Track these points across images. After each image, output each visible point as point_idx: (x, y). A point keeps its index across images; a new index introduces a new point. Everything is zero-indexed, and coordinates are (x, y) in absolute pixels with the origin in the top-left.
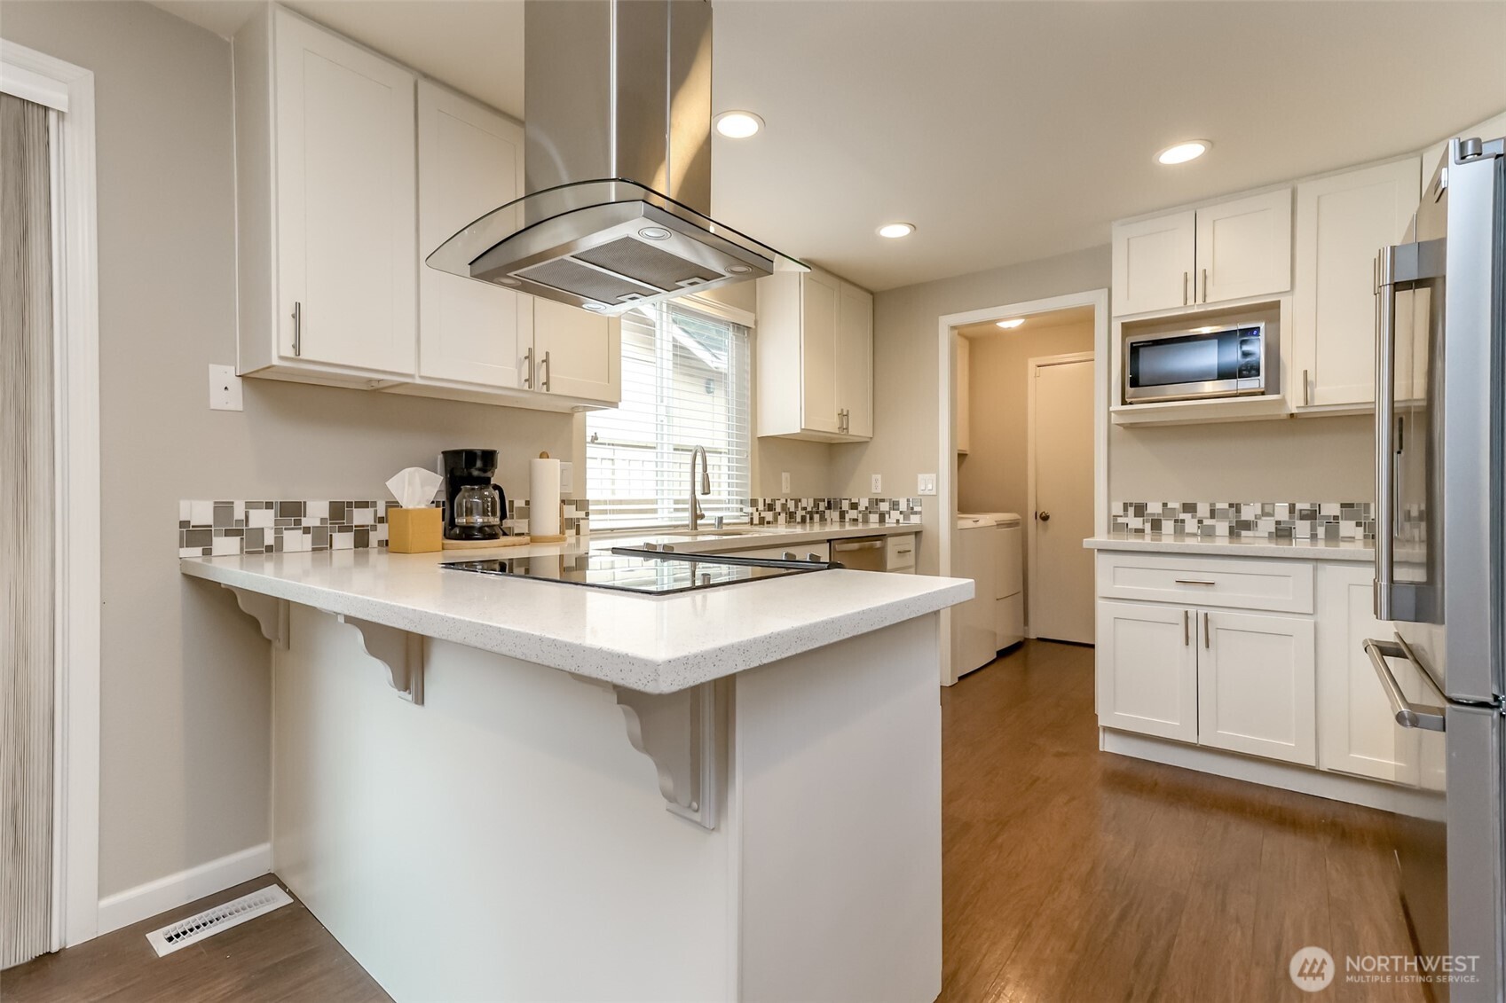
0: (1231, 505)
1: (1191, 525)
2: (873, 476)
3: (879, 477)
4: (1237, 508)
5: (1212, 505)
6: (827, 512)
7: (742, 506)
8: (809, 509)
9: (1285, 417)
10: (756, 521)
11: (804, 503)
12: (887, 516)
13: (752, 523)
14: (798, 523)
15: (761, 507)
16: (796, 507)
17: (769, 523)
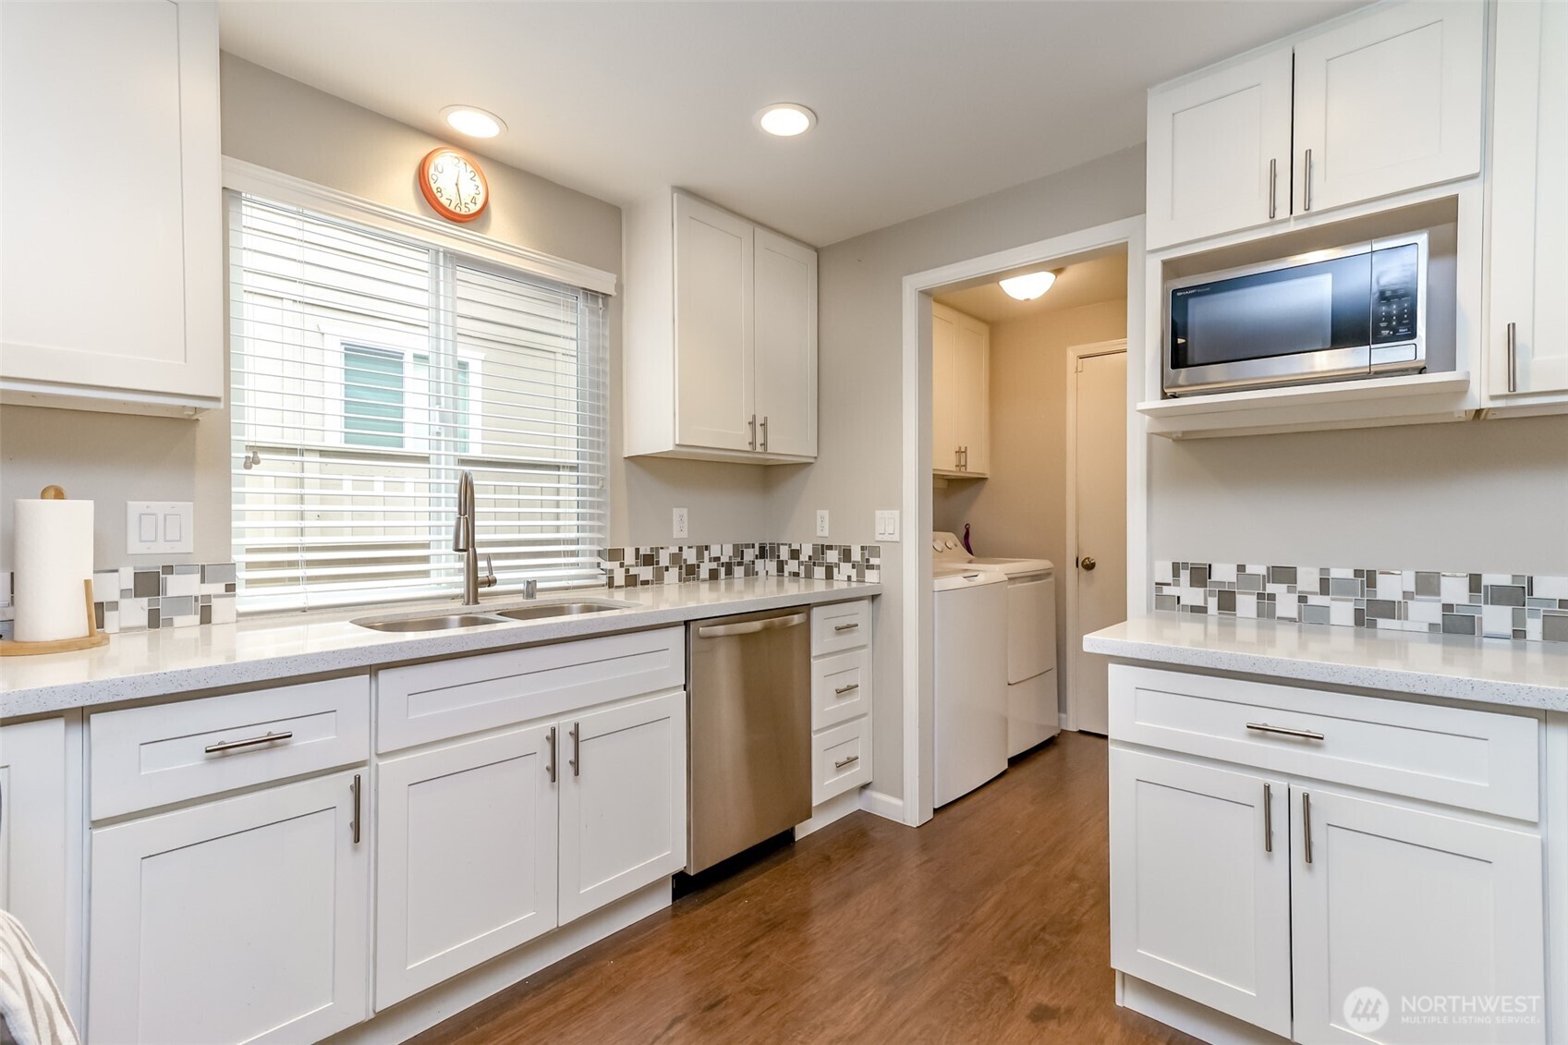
0: (1358, 573)
1: (1286, 604)
2: (818, 511)
3: (826, 513)
4: (1369, 578)
5: (1324, 571)
6: (759, 563)
7: (599, 560)
8: (724, 559)
9: (1463, 417)
10: (620, 578)
11: (715, 551)
12: (835, 570)
13: (610, 584)
14: (704, 580)
15: (629, 558)
16: (700, 556)
17: (645, 583)
